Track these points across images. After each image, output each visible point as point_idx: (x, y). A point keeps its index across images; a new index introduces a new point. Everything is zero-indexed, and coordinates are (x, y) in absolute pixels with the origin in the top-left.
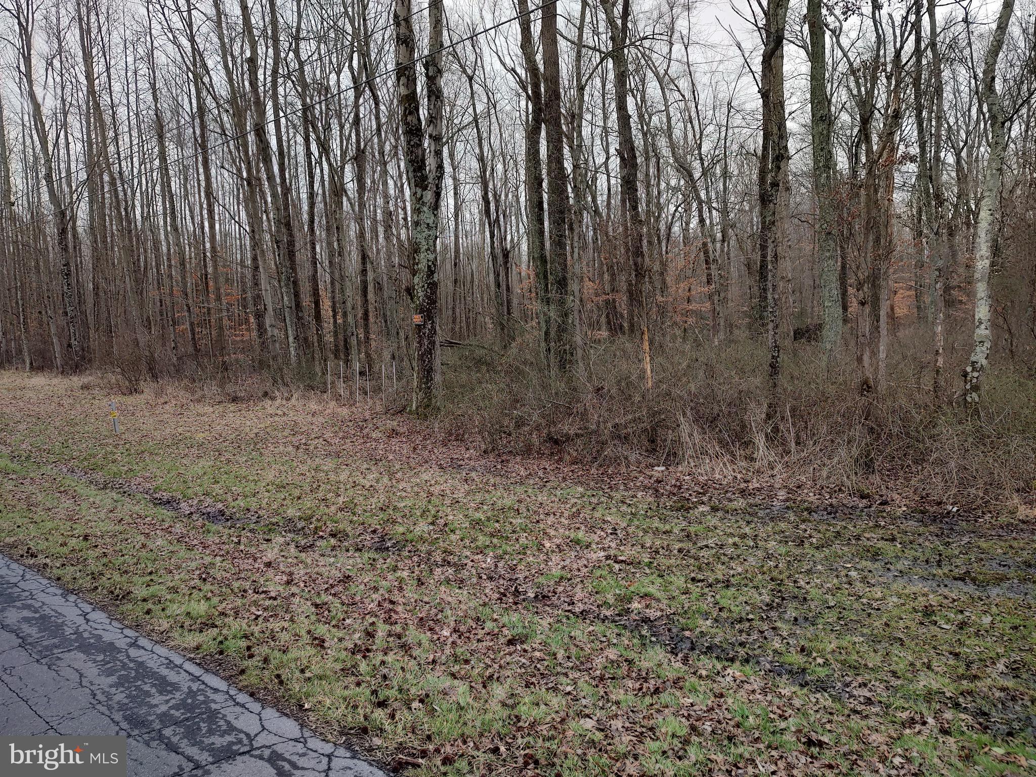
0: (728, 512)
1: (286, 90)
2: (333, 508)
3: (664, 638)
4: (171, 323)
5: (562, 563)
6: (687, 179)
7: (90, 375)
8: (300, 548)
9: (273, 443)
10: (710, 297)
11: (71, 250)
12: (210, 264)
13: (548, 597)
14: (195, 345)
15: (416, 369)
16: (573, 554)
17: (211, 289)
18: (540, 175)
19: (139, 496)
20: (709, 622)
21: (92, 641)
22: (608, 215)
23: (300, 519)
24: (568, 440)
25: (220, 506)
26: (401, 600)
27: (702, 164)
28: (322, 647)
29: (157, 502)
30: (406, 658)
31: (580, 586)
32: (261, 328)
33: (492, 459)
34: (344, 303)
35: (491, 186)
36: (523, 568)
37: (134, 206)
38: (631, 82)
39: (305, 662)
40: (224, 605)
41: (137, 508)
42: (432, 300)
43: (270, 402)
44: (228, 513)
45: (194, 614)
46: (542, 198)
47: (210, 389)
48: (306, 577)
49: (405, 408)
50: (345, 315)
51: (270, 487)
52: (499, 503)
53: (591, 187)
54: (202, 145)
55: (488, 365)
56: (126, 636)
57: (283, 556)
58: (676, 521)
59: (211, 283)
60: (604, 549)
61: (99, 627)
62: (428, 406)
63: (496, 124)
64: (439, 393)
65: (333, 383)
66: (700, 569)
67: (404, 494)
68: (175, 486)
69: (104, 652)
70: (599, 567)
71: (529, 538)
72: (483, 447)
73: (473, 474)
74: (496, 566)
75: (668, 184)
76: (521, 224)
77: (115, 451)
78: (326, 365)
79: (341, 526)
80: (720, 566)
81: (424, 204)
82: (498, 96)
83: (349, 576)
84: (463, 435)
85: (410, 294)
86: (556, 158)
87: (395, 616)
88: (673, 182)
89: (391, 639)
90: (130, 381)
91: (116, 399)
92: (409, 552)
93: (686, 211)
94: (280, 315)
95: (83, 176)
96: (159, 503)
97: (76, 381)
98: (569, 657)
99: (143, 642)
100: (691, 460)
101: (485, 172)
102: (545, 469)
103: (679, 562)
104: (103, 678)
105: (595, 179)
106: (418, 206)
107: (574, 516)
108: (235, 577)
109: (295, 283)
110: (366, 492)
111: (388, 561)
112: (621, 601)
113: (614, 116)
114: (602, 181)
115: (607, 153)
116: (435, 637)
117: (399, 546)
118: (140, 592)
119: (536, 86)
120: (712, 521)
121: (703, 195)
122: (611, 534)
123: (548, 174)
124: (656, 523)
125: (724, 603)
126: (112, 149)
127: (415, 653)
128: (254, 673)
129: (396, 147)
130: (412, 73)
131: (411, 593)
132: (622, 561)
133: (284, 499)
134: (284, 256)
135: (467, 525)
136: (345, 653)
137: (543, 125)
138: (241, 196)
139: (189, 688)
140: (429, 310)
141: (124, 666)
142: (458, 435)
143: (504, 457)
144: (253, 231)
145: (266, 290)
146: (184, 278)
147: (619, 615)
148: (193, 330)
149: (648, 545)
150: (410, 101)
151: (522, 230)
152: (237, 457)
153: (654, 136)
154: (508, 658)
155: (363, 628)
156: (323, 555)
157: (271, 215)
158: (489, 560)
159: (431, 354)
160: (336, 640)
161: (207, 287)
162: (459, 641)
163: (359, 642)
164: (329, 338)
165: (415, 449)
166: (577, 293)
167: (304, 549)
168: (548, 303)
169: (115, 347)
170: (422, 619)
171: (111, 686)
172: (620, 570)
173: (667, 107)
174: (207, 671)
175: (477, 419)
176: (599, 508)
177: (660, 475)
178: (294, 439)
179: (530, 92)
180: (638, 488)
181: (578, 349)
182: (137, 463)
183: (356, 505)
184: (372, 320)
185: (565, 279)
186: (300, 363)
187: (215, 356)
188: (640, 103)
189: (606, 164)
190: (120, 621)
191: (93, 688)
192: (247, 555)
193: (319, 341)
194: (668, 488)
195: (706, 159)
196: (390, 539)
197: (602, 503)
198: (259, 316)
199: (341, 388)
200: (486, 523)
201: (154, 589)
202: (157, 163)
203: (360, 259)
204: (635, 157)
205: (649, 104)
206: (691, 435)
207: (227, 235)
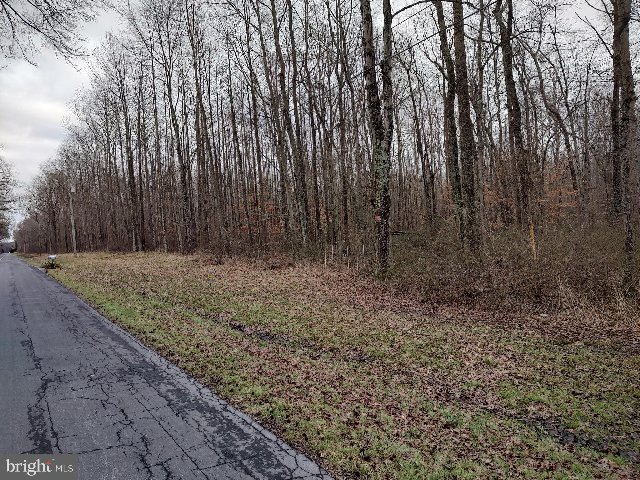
0: (597, 347)
1: (301, 89)
2: (330, 334)
3: (553, 432)
4: (238, 224)
5: (478, 376)
6: (556, 119)
7: (197, 254)
8: (312, 358)
9: (294, 294)
10: (576, 198)
11: (187, 185)
12: (259, 190)
13: (469, 398)
14: (251, 236)
15: (377, 249)
16: (485, 370)
17: (259, 204)
18: (455, 125)
19: (224, 323)
20: (587, 424)
21: (204, 405)
22: (501, 147)
23: (311, 340)
24: (478, 294)
25: (267, 330)
26: (375, 394)
27: (568, 109)
28: (329, 419)
29: (232, 326)
30: (380, 431)
31: (491, 392)
32: (287, 226)
33: (427, 306)
34: (333, 210)
35: (422, 134)
36: (451, 378)
37: (220, 161)
38: (515, 60)
39: (320, 427)
40: (272, 389)
41: (223, 330)
42: (387, 207)
43: (292, 269)
44: (271, 334)
45: (256, 393)
46: (456, 140)
47: (260, 262)
48: (317, 375)
49: (370, 273)
50: (334, 217)
51: (294, 320)
52: (433, 335)
53: (488, 131)
54: (255, 122)
55: (422, 246)
56: (221, 404)
57: (303, 362)
58: (558, 351)
59: (259, 201)
60: (507, 368)
61: (207, 397)
62: (385, 272)
63: (425, 96)
64: (392, 265)
65: (327, 257)
66: (578, 385)
67: (373, 327)
68: (242, 318)
69: (210, 412)
70: (504, 380)
71: (455, 358)
72: (421, 298)
73: (415, 316)
74: (433, 376)
75: (542, 124)
76: (441, 157)
77: (211, 297)
78: (323, 247)
79: (335, 345)
80: (593, 385)
81: (381, 149)
82: (425, 79)
83: (342, 377)
84: (407, 291)
85: (373, 204)
86: (465, 114)
87: (371, 404)
88: (546, 123)
89: (370, 418)
90: (217, 258)
91: (211, 268)
92: (377, 363)
93: (556, 140)
94: (296, 217)
95: (195, 147)
96: (234, 327)
97: (190, 257)
98: (486, 440)
99: (230, 408)
100: (568, 310)
101: (418, 126)
102: (463, 313)
103: (562, 380)
104: (210, 427)
105: (490, 125)
106: (378, 150)
107: (483, 346)
108: (278, 373)
109: (306, 200)
110: (349, 325)
111: (364, 368)
112: (521, 404)
113: (504, 82)
114: (495, 125)
115: (499, 107)
116: (397, 419)
117: (371, 359)
118: (227, 379)
119: (451, 71)
120: (586, 353)
121: (568, 129)
122: (511, 358)
123: (461, 124)
124: (544, 353)
125: (597, 410)
126: (209, 131)
127: (386, 428)
128: (291, 432)
129: (363, 116)
130: (373, 71)
131: (380, 389)
132: (520, 377)
133: (302, 327)
134: (300, 184)
135: (413, 348)
136: (342, 424)
137: (456, 94)
138: (275, 151)
139: (256, 437)
140: (384, 214)
141: (221, 421)
142: (404, 290)
143: (435, 305)
144: (282, 171)
145: (290, 204)
146: (245, 199)
147: (519, 414)
148: (250, 228)
149: (538, 367)
150: (373, 87)
151: (442, 160)
152: (275, 301)
153: (531, 94)
154: (445, 437)
155: (353, 409)
156: (325, 362)
157: (292, 161)
158: (428, 372)
159: (386, 239)
160: (336, 415)
161: (257, 203)
162: (412, 423)
163: (351, 418)
164: (324, 231)
165: (377, 298)
166: (481, 199)
167: (314, 358)
168: (462, 206)
169: (210, 239)
170: (388, 406)
171: (214, 432)
172: (519, 383)
173: (540, 73)
174: (265, 428)
175: (416, 281)
176: (502, 340)
177: (545, 320)
178: (306, 291)
179: (446, 74)
180: (529, 328)
181: (483, 235)
182: (222, 304)
183: (344, 332)
184: (349, 219)
185: (473, 190)
186: (308, 246)
187: (261, 242)
188: (521, 72)
189: (498, 114)
190: (217, 395)
191: (205, 432)
192: (283, 360)
193: (319, 233)
194: (551, 328)
195: (569, 105)
196: (365, 355)
197: (504, 337)
198: (285, 219)
199: (332, 260)
200: (426, 347)
201: (233, 377)
202: (232, 136)
203: (342, 184)
204: (519, 109)
205: (527, 73)
206: (567, 292)
207: (268, 173)
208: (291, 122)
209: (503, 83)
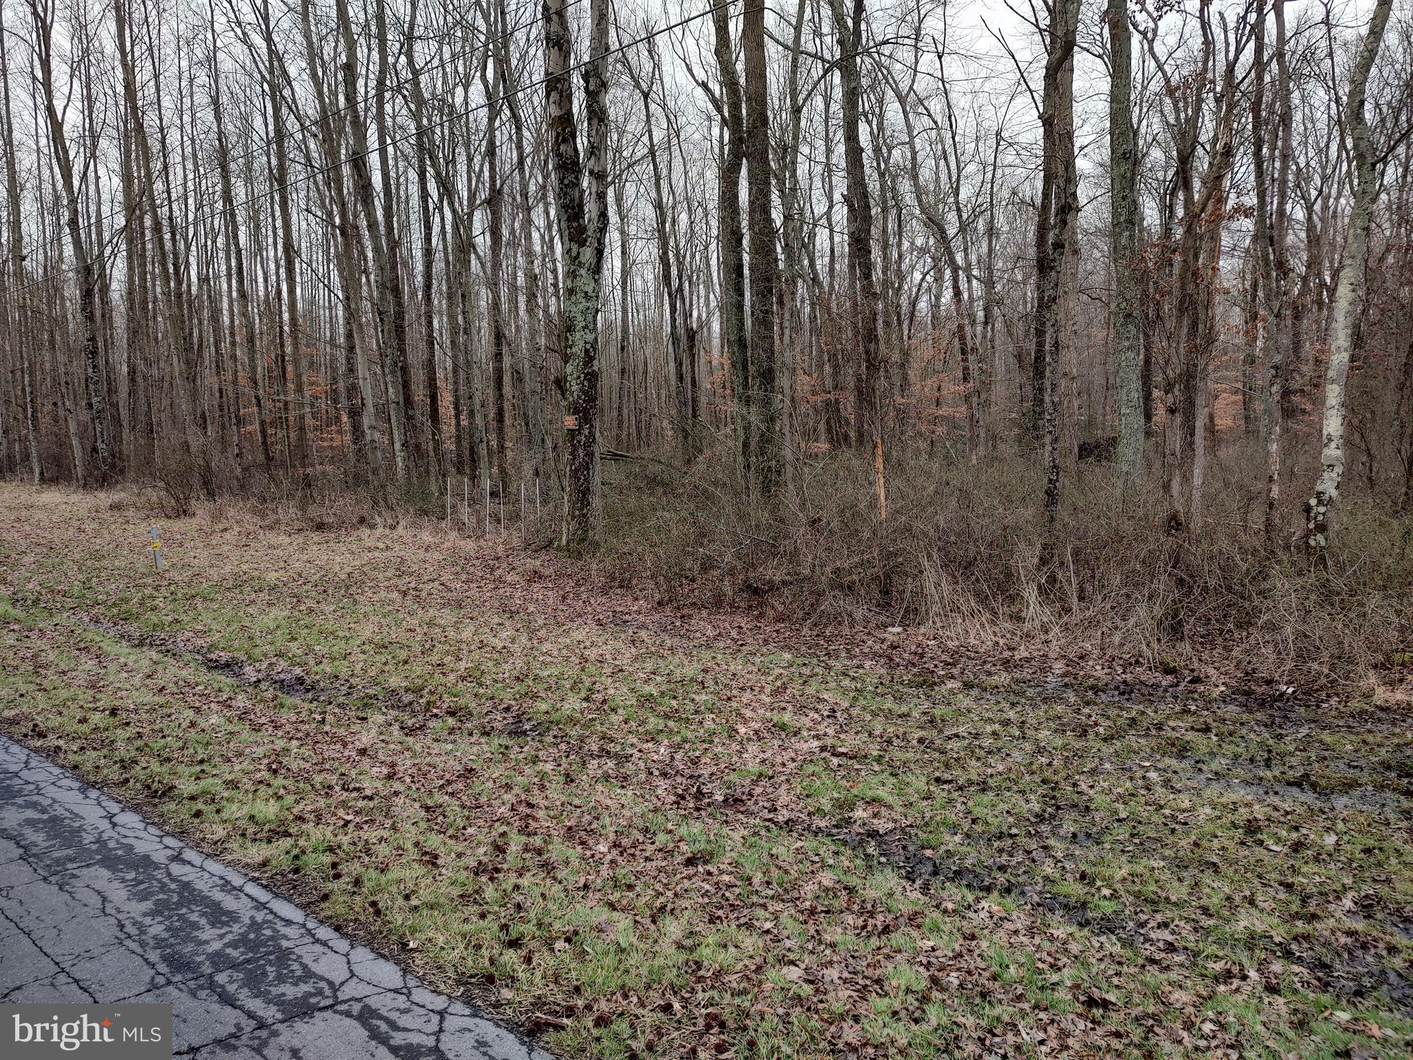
0: (986, 690)
1: (395, 107)
2: (452, 677)
3: (897, 858)
4: (234, 421)
5: (762, 755)
6: (939, 237)
7: (124, 489)
8: (407, 731)
9: (371, 587)
10: (967, 398)
11: (98, 319)
12: (288, 342)
13: (742, 801)
14: (266, 452)
15: (568, 489)
16: (777, 743)
17: (289, 376)
18: (739, 227)
19: (188, 657)
20: (958, 838)
21: (120, 852)
22: (831, 285)
23: (406, 691)
24: (771, 589)
25: (298, 671)
26: (543, 803)
27: (960, 217)
28: (434, 864)
29: (212, 664)
30: (548, 881)
31: (785, 786)
32: (357, 429)
33: (668, 613)
34: (470, 398)
35: (671, 243)
36: (708, 761)
37: (187, 264)
38: (865, 104)
39: (410, 885)
40: (301, 806)
41: (184, 673)
42: (591, 396)
43: (368, 531)
44: (308, 681)
45: (260, 817)
46: (741, 259)
47: (287, 512)
48: (414, 770)
49: (551, 542)
50: (471, 414)
51: (366, 647)
52: (677, 675)
53: (808, 246)
54: (280, 179)
55: (665, 485)
56: (167, 847)
57: (383, 741)
58: (916, 700)
59: (290, 368)
60: (817, 737)
61: (129, 833)
62: (583, 540)
63: (679, 159)
64: (598, 522)
65: (454, 506)
66: (947, 766)
67: (549, 659)
68: (236, 644)
69: (134, 866)
70: (811, 761)
71: (717, 720)
72: (657, 596)
73: (643, 634)
74: (672, 758)
75: (912, 244)
76: (712, 296)
77: (156, 594)
78: (445, 482)
79: (462, 702)
80: (973, 762)
81: (581, 265)
82: (682, 120)
83: (472, 770)
84: (630, 580)
85: (560, 388)
86: (760, 205)
87: (533, 824)
88: (919, 242)
89: (528, 855)
90: (178, 500)
91: (159, 524)
92: (555, 737)
93: (936, 280)
94: (382, 412)
95: (121, 221)
96: (214, 666)
97: (104, 498)
98: (768, 883)
99: (189, 855)
100: (937, 620)
101: (663, 223)
102: (740, 627)
103: (918, 757)
104: (134, 903)
105: (812, 235)
106: (573, 268)
107: (775, 693)
108: (317, 768)
109: (405, 370)
110: (496, 656)
111: (525, 749)
112: (841, 807)
114: (822, 236)
115: (830, 199)
116: (588, 853)
117: (541, 729)
118: (186, 786)
119: (735, 107)
120: (965, 701)
121: (959, 258)
122: (828, 717)
123: (751, 227)
124: (889, 704)
125: (978, 812)
126: (159, 186)
127: (562, 874)
128: (341, 899)
129: (544, 187)
130: (566, 86)
131: (556, 793)
132: (843, 754)
133: (386, 664)
134: (389, 332)
135: (634, 702)
136: (465, 873)
137: (744, 160)
138: (333, 250)
139: (252, 918)
140: (586, 410)
141: (163, 888)
142: (622, 580)
143: (685, 611)
144: (347, 298)
145: (365, 379)
146: (252, 360)
147: (836, 826)
148: (263, 432)
149: (877, 733)
150: (564, 125)
151: (713, 304)
152: (322, 605)
153: (894, 178)
154: (686, 883)
155: (490, 840)
156: (437, 740)
157: (373, 277)
158: (662, 750)
159: (588, 469)
160: (453, 855)
161: (284, 373)
162: (620, 859)
163: (485, 859)
164: (449, 446)
165: (564, 598)
166: (787, 391)
167: (410, 731)
168: (748, 403)
169: (157, 453)
170: (570, 828)
171: (145, 915)
172: (839, 765)
173: (912, 137)
174: (276, 895)
175: (649, 559)
176: (812, 681)
177: (895, 638)
178: (400, 582)
179: (727, 115)
180: (865, 655)
181: (787, 466)
182: (185, 612)
183: (483, 673)
184: (508, 422)
185: (771, 371)
186: (409, 478)
187: (293, 466)
188: (876, 131)
189: (828, 214)
190: (158, 825)
191: (120, 916)
192: (335, 739)
193: (436, 449)
194: (906, 656)
195: (964, 209)
196: (529, 720)
197: (817, 675)
198: (355, 413)
199: (465, 513)
200: (659, 700)
201: (205, 783)
202: (219, 205)
203: (492, 339)
204: (868, 207)
205: (888, 133)
206: (937, 585)
207: (312, 301)
208: (370, 184)
209: (841, 149)
